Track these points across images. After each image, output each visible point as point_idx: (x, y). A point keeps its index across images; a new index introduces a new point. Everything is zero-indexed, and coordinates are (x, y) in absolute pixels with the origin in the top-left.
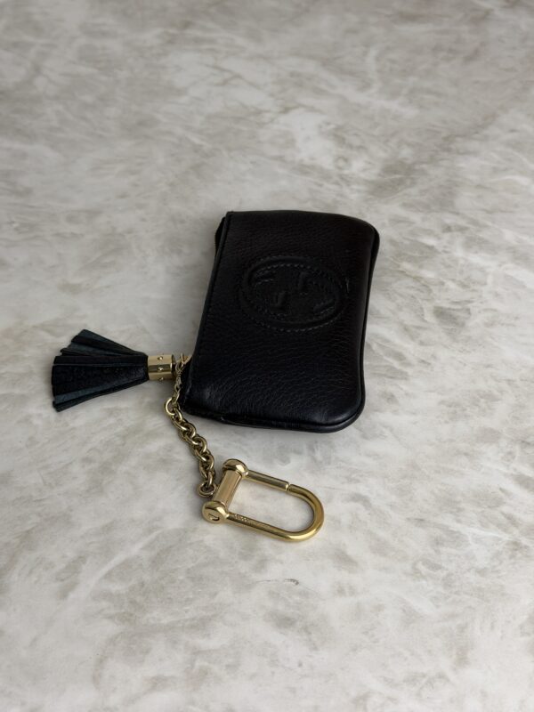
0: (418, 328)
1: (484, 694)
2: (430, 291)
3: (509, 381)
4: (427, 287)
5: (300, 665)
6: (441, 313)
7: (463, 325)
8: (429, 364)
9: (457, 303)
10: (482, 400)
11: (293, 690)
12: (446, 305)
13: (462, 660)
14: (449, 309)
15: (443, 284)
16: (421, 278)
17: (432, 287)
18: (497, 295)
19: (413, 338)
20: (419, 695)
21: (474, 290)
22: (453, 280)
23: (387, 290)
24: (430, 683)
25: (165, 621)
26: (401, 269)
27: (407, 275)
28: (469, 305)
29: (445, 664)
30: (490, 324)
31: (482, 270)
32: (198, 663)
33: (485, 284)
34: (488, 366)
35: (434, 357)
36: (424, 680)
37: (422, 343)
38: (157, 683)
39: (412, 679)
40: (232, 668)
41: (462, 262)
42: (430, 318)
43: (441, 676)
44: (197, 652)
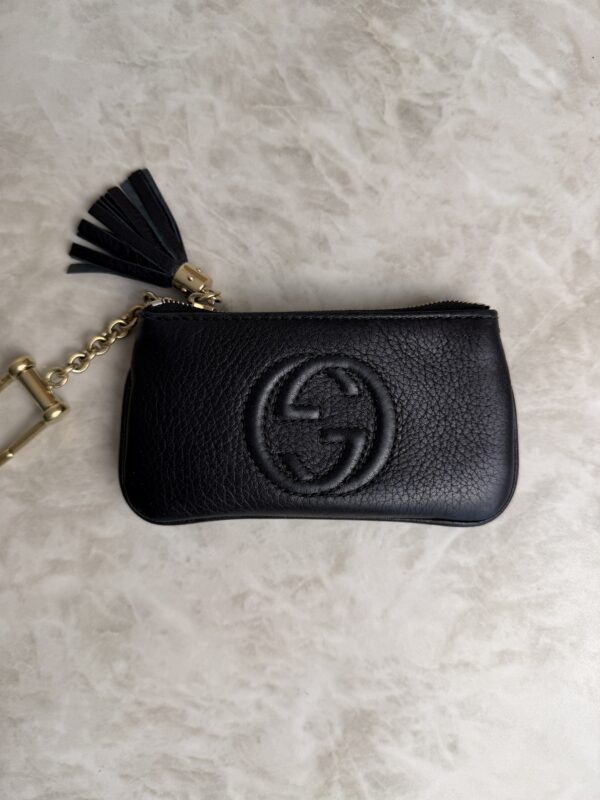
0: (375, 133)
1: (353, 601)
2: (399, 72)
3: (465, 228)
4: (396, 64)
5: (188, 560)
6: (406, 111)
7: (427, 133)
8: (377, 193)
9: (427, 95)
10: (428, 254)
11: (179, 584)
12: (414, 98)
13: (339, 567)
14: (417, 105)
15: (417, 60)
16: (393, 48)
17: (402, 65)
18: (480, 86)
19: (364, 149)
20: (293, 597)
21: (453, 76)
22: (431, 55)
23: (345, 66)
24: (306, 587)
25: (62, 505)
26: (369, 30)
27: (374, 41)
28: (443, 101)
29: (322, 569)
30: (460, 136)
31: (470, 40)
32: (94, 551)
33: (470, 66)
34: (445, 202)
35: (385, 182)
36: (300, 584)
37: (374, 159)
38: (57, 566)
39: (290, 582)
40: (125, 558)
41: (448, 24)
42: (391, 117)
43: (317, 581)
44: (93, 540)
